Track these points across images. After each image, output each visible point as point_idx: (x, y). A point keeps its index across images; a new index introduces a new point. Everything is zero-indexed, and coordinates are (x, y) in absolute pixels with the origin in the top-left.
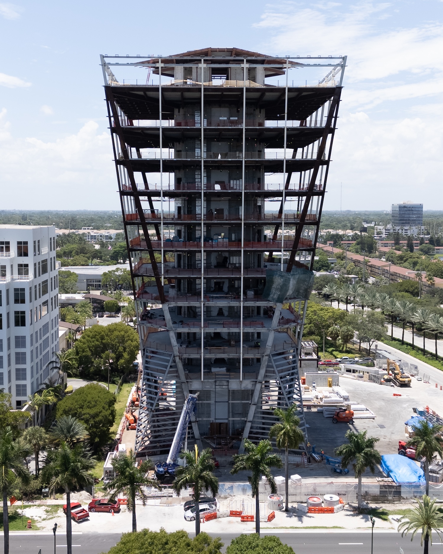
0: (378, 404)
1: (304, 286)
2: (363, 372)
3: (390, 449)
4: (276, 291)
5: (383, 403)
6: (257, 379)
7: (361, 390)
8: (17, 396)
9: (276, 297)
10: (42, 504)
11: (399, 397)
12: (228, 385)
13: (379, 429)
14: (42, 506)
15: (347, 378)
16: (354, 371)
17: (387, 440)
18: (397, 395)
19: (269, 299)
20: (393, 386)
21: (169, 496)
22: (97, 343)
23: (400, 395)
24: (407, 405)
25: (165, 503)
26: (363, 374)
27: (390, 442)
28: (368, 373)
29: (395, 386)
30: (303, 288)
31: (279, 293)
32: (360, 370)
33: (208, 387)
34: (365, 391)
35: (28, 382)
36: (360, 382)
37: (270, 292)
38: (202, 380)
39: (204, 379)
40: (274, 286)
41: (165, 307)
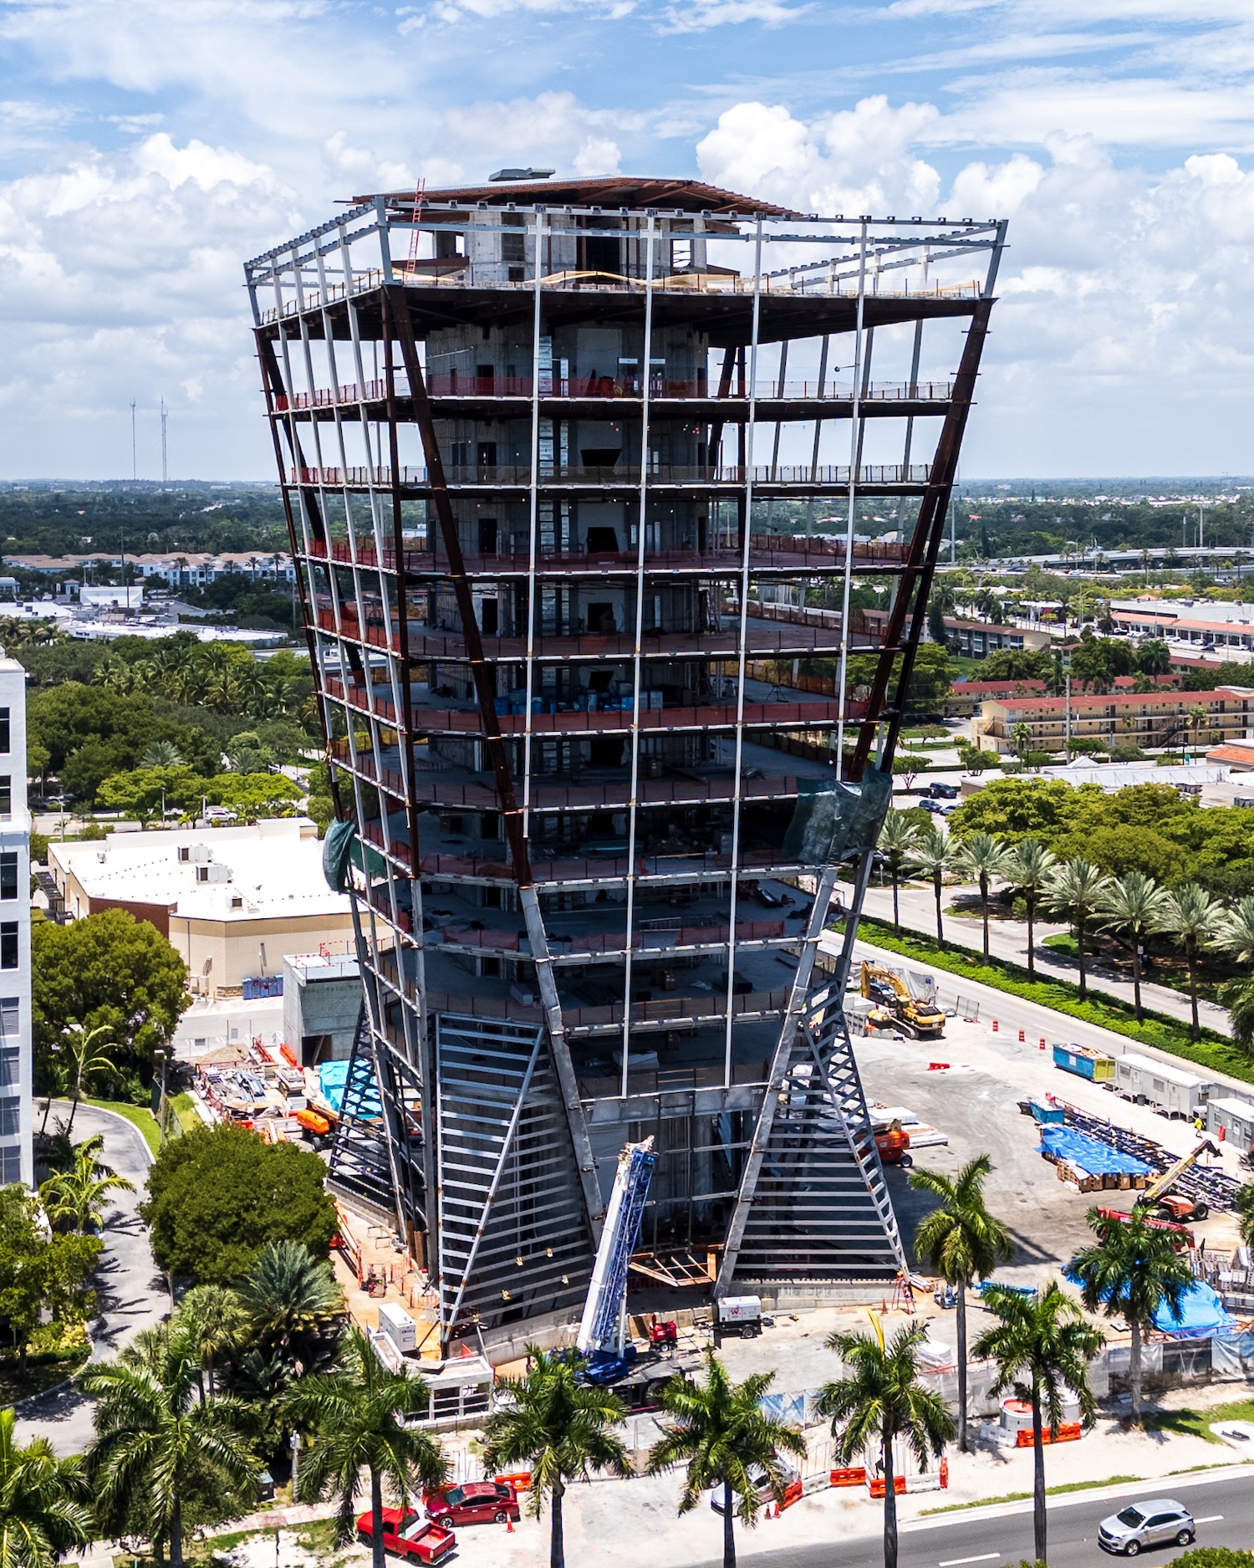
4: (818, 832)
6: (766, 1079)
10: (270, 1522)
11: (943, 1070)
12: (693, 1106)
14: (276, 1529)
17: (1033, 1205)
18: (939, 1066)
19: (800, 857)
20: (901, 1039)
23: (947, 1066)
24: (986, 1092)
37: (803, 837)
38: (624, 1097)
39: (628, 1093)
40: (813, 822)
41: (530, 898)
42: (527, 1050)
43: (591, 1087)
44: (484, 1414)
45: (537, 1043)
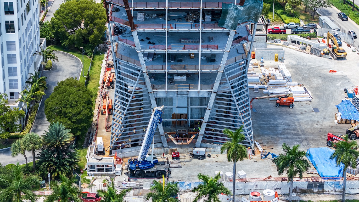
0: (317, 82)
1: (254, 11)
2: (306, 44)
3: (321, 137)
4: (230, 19)
5: (320, 81)
6: (212, 89)
7: (303, 65)
8: (10, 88)
9: (230, 25)
10: (41, 194)
11: (334, 73)
12: (188, 95)
13: (314, 113)
14: (41, 196)
15: (292, 49)
16: (298, 43)
17: (319, 126)
18: (333, 71)
19: (224, 26)
20: (331, 59)
21: (140, 188)
22: (71, 20)
23: (335, 72)
24: (340, 83)
25: (137, 194)
26: (306, 46)
27: (321, 128)
28: (310, 46)
29: (333, 59)
30: (253, 13)
31: (232, 22)
32: (304, 42)
33: (171, 95)
34: (306, 66)
35: (19, 77)
36: (303, 54)
37: (225, 20)
38: (166, 90)
39: (167, 89)
40: (229, 16)
41: (135, 34)
42: (137, 75)
43: (156, 86)
44: (111, 173)
45: (140, 73)
